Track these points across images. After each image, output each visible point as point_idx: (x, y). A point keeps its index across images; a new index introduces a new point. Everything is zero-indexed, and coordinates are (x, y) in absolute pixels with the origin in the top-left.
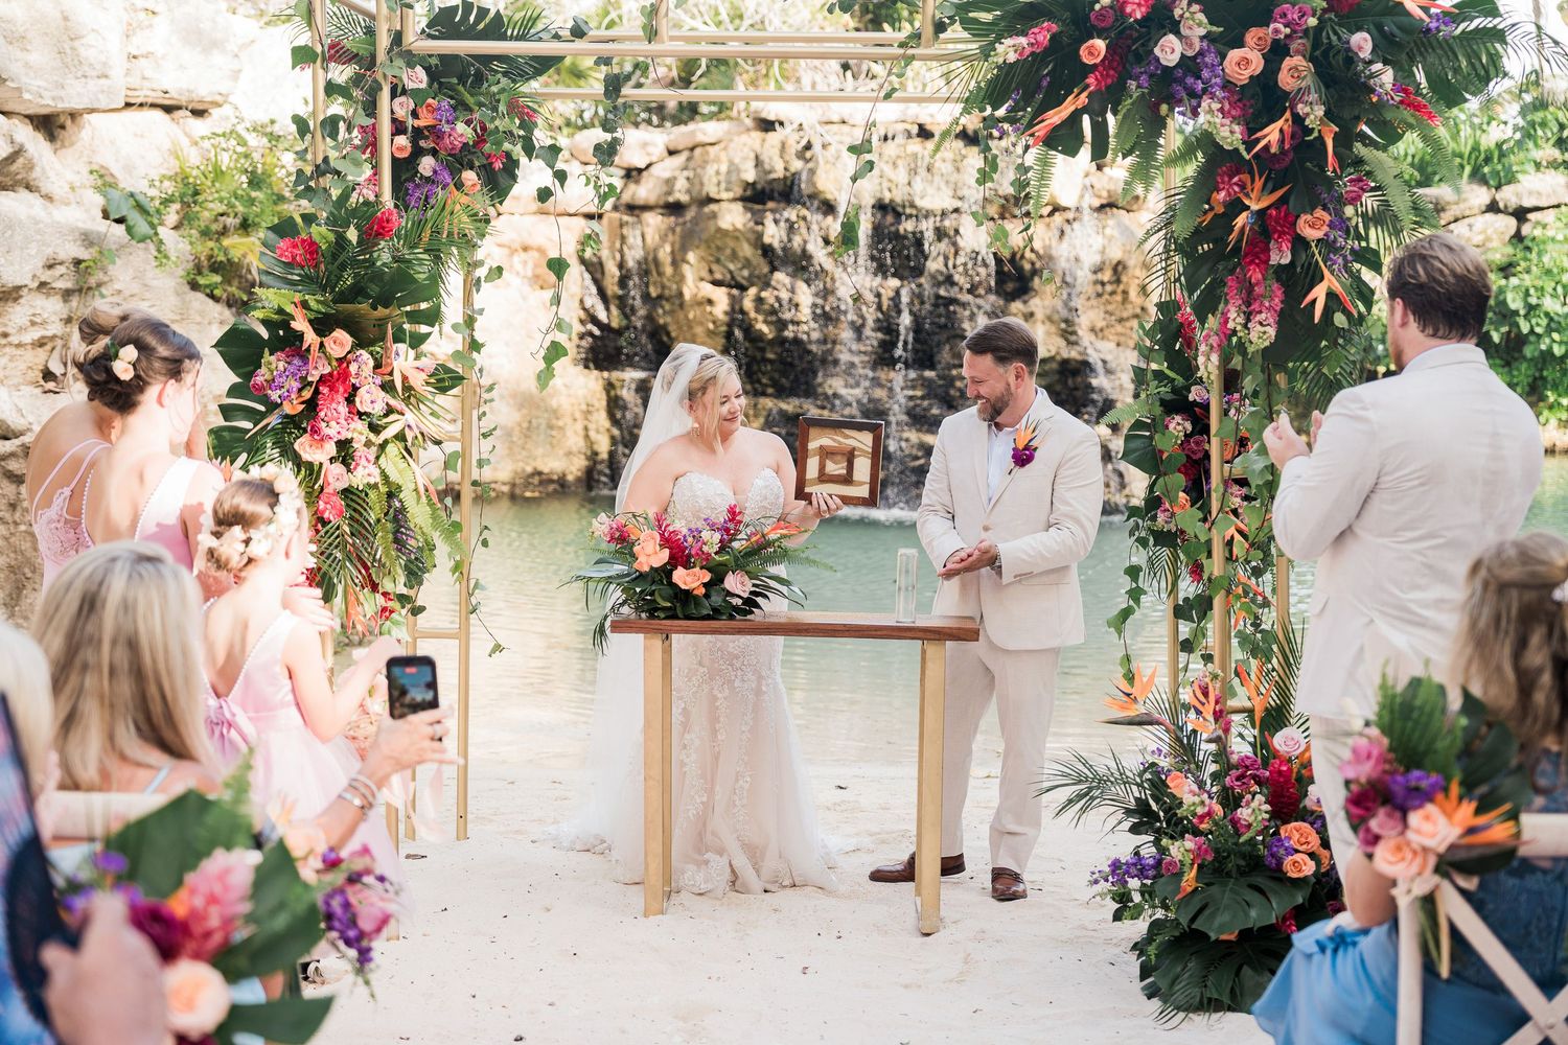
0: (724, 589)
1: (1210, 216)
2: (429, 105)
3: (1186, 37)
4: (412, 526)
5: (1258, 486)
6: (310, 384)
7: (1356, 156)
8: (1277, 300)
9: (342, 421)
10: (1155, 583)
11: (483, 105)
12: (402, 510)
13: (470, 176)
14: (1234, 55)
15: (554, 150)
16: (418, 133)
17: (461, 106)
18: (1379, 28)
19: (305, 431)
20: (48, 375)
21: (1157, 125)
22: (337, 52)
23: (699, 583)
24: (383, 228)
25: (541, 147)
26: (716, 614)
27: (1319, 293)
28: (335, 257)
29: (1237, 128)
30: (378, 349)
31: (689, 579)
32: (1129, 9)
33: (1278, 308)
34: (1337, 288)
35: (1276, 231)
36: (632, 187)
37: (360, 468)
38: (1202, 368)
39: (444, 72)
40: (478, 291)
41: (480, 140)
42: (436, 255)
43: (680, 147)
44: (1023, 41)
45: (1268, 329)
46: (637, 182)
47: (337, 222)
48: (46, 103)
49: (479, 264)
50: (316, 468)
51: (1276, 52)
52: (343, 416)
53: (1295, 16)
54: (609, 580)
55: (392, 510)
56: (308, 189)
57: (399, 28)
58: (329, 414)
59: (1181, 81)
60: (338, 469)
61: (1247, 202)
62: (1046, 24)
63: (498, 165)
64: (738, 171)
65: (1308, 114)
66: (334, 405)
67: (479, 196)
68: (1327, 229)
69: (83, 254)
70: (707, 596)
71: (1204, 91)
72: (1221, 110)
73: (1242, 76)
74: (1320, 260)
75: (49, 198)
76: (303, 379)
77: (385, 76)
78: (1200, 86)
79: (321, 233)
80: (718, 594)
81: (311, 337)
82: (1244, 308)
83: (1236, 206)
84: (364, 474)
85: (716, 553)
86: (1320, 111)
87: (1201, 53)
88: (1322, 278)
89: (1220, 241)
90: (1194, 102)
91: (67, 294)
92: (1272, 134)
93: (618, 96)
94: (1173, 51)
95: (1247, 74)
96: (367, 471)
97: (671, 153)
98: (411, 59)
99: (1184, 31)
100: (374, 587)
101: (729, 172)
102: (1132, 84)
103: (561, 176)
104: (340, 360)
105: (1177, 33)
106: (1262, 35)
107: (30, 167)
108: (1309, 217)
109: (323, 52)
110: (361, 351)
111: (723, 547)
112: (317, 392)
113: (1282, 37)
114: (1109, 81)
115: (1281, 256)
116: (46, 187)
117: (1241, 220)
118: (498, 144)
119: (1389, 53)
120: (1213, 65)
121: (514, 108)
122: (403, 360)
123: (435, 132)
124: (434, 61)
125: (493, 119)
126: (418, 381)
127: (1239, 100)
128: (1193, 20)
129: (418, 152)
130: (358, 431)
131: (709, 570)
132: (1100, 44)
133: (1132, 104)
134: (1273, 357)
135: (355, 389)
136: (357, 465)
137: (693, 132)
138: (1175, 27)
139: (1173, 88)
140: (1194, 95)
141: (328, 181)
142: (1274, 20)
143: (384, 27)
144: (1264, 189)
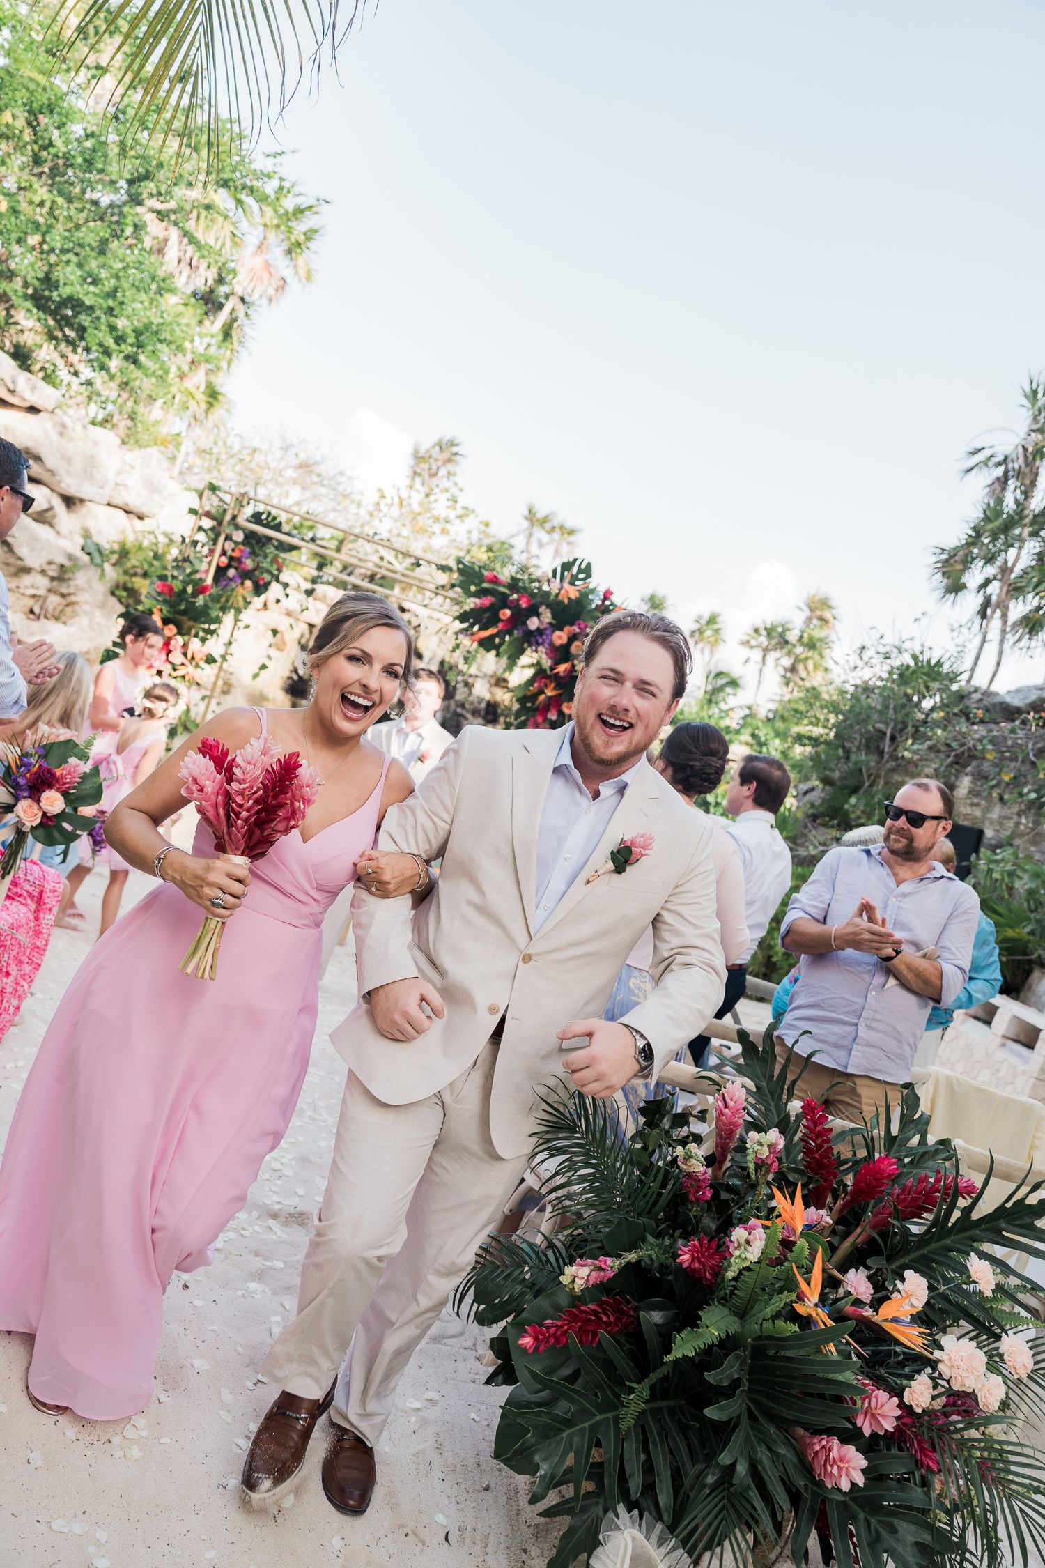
1: (532, 692)
2: (240, 548)
3: (542, 621)
11: (262, 555)
13: (248, 583)
14: (558, 633)
16: (231, 559)
17: (253, 554)
20: (32, 612)
21: (522, 651)
24: (204, 591)
28: (180, 595)
29: (550, 661)
30: (186, 638)
32: (520, 602)
35: (553, 705)
39: (250, 537)
40: (237, 631)
41: (255, 569)
42: (224, 609)
44: (478, 601)
47: (185, 583)
48: (72, 491)
49: (241, 620)
51: (573, 638)
53: (583, 626)
56: (178, 565)
57: (237, 514)
59: (535, 637)
61: (547, 691)
62: (489, 598)
63: (262, 582)
67: (249, 592)
69: (67, 563)
71: (542, 644)
72: (546, 652)
73: (558, 642)
75: (58, 533)
77: (225, 530)
78: (541, 641)
79: (177, 585)
83: (542, 692)
87: (546, 629)
90: (537, 646)
91: (53, 579)
92: (562, 668)
94: (535, 624)
95: (560, 642)
98: (237, 527)
99: (542, 618)
102: (516, 632)
105: (539, 618)
106: (570, 629)
107: (54, 516)
109: (202, 513)
110: (179, 637)
113: (576, 632)
114: (508, 627)
115: (553, 716)
116: (58, 528)
117: (542, 697)
118: (264, 573)
120: (548, 635)
121: (274, 560)
122: (195, 644)
123: (239, 560)
124: (248, 532)
125: (264, 563)
126: (197, 657)
127: (555, 651)
128: (545, 615)
129: (229, 566)
130: (167, 669)
132: (508, 612)
133: (514, 639)
138: (538, 615)
139: (531, 639)
140: (538, 644)
141: (186, 565)
142: (575, 625)
143: (230, 512)
144: (554, 688)
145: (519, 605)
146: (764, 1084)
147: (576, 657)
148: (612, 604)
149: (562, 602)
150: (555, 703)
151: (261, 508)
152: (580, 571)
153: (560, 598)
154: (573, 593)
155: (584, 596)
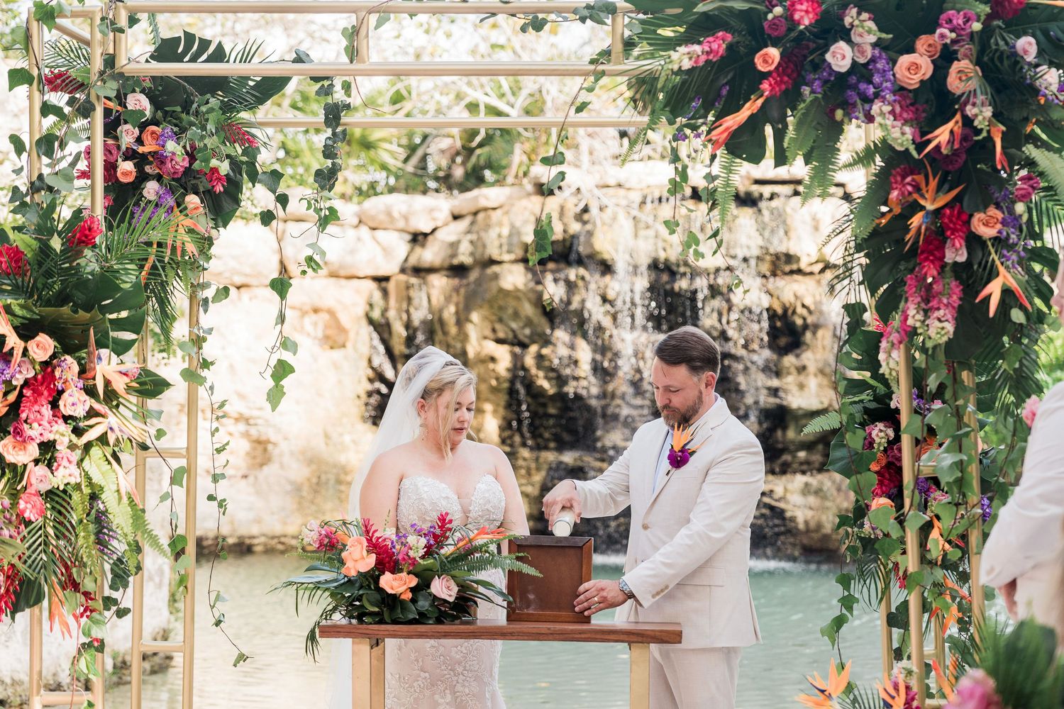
0: (430, 594)
1: (889, 217)
2: (153, 133)
3: (858, 45)
4: (114, 528)
5: (948, 483)
6: (15, 388)
7: (1027, 158)
8: (955, 297)
9: (45, 423)
10: (865, 590)
11: (194, 124)
12: (105, 513)
13: (192, 200)
14: (905, 60)
15: (276, 176)
16: (140, 160)
17: (181, 130)
18: (1046, 33)
19: (9, 433)
21: (836, 131)
22: (64, 81)
23: (405, 588)
24: (86, 236)
25: (264, 173)
26: (422, 619)
27: (994, 290)
28: (40, 264)
29: (907, 129)
30: (84, 355)
31: (395, 584)
32: (797, 16)
33: (956, 305)
34: (1013, 284)
35: (950, 228)
36: (418, 250)
37: (61, 468)
38: (883, 364)
39: (168, 101)
40: (206, 311)
43: (464, 212)
44: (697, 48)
45: (946, 324)
46: (423, 246)
47: (45, 229)
49: (204, 286)
50: (20, 470)
51: (945, 58)
52: (46, 418)
53: (961, 22)
54: (317, 586)
55: (93, 511)
56: (24, 204)
57: (111, 51)
58: (32, 416)
59: (854, 87)
60: (41, 470)
61: (922, 202)
62: (720, 34)
63: (219, 188)
64: (519, 234)
65: (976, 116)
66: (36, 408)
67: (203, 219)
68: (999, 226)
70: (414, 601)
71: (877, 95)
72: (892, 112)
73: (913, 81)
74: (996, 258)
76: (8, 383)
77: (98, 97)
78: (872, 90)
80: (426, 599)
81: (13, 341)
82: (923, 305)
83: (915, 207)
84: (66, 474)
85: (423, 557)
86: (988, 112)
87: (873, 60)
88: (998, 275)
89: (900, 242)
90: (867, 106)
92: (942, 135)
93: (338, 124)
94: (844, 57)
95: (917, 78)
96: (68, 472)
97: (456, 217)
98: (128, 84)
99: (855, 39)
100: (76, 586)
101: (510, 236)
102: (806, 90)
103: (283, 200)
104: (45, 364)
105: (849, 41)
106: (931, 42)
108: (982, 215)
109: (40, 75)
110: (68, 357)
111: (429, 552)
112: (21, 395)
113: (948, 41)
114: (783, 87)
115: (956, 253)
117: (916, 221)
118: (207, 161)
119: (1054, 55)
120: (884, 71)
121: (233, 132)
122: (107, 366)
123: (159, 158)
124: (148, 84)
125: (202, 137)
126: (119, 384)
127: (912, 104)
128: (863, 27)
129: (142, 178)
130: (61, 434)
131: (416, 575)
132: (774, 53)
133: (808, 109)
134: (956, 353)
135: (61, 392)
136: (59, 465)
137: (476, 198)
138: (845, 35)
139: (847, 95)
140: (869, 100)
141: (43, 197)
142: (941, 26)
143: (98, 51)
144: (939, 189)
145: (792, 25)
147: (967, 98)
150: (957, 217)
151: (171, 27)
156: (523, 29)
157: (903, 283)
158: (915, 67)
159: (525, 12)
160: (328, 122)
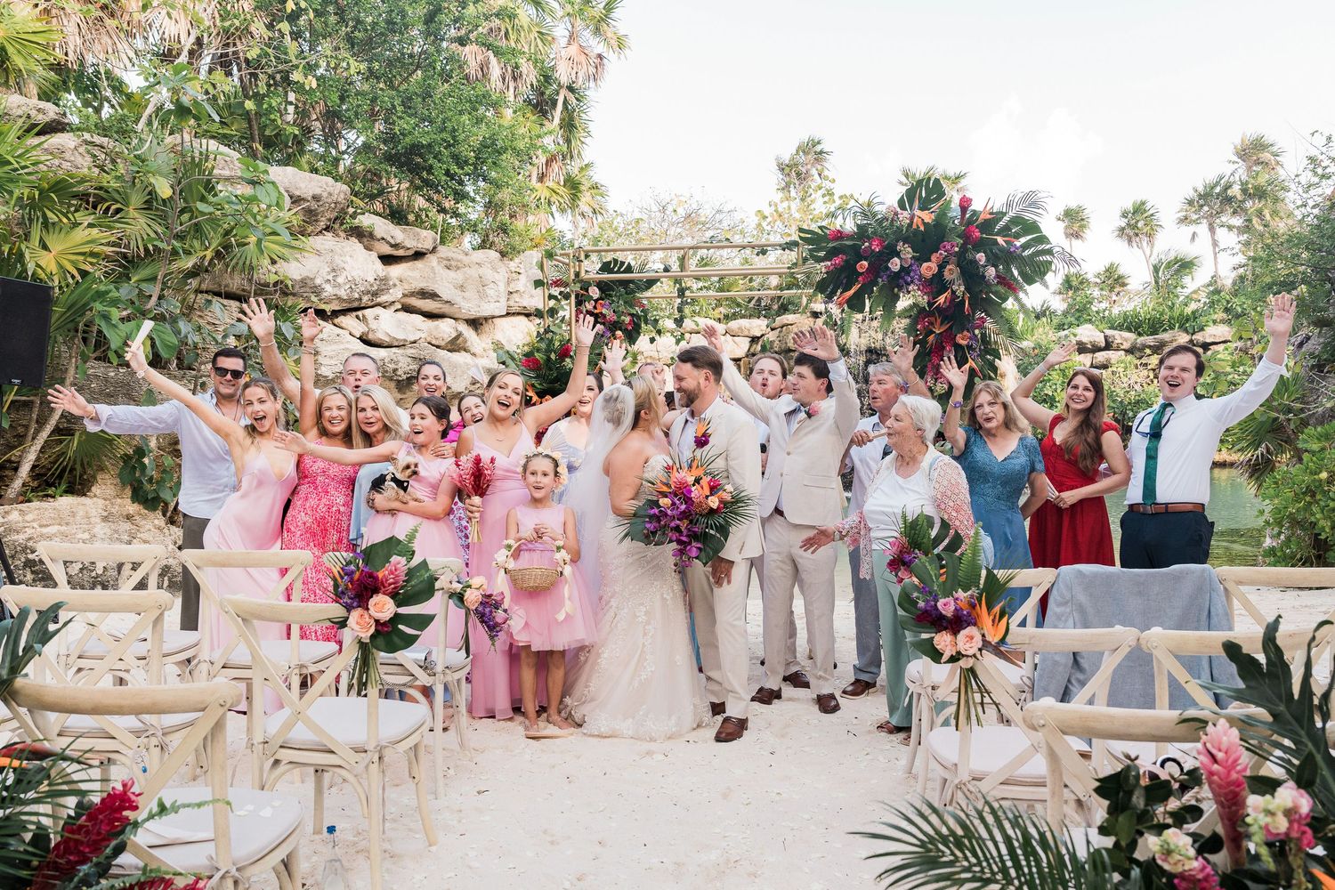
2: (601, 304)
3: (904, 259)
13: (619, 333)
14: (925, 265)
18: (989, 252)
21: (895, 298)
25: (651, 320)
28: (547, 366)
29: (926, 297)
32: (873, 248)
34: (974, 366)
35: (944, 341)
39: (604, 287)
44: (829, 263)
47: (548, 351)
48: (475, 313)
53: (950, 247)
56: (542, 339)
57: (578, 270)
59: (903, 278)
61: (934, 329)
62: (841, 256)
63: (630, 328)
65: (957, 290)
68: (968, 340)
71: (912, 282)
72: (919, 289)
73: (929, 274)
74: (967, 354)
75: (474, 355)
77: (573, 290)
78: (910, 279)
79: (541, 356)
86: (962, 288)
87: (910, 265)
90: (908, 287)
92: (941, 299)
93: (684, 297)
94: (897, 265)
95: (931, 273)
97: (773, 329)
99: (902, 256)
102: (880, 280)
105: (899, 256)
106: (937, 257)
107: (465, 341)
108: (962, 335)
109: (547, 282)
113: (944, 256)
114: (870, 278)
116: (473, 350)
117: (932, 337)
119: (993, 260)
120: (916, 270)
121: (634, 303)
123: (603, 315)
124: (598, 283)
127: (928, 285)
128: (906, 251)
138: (898, 254)
139: (898, 282)
140: (908, 284)
141: (549, 335)
142: (939, 249)
143: (572, 270)
144: (942, 324)
145: (873, 251)
146: (1282, 708)
147: (952, 283)
148: (974, 212)
149: (917, 229)
150: (948, 337)
152: (929, 192)
153: (914, 226)
154: (928, 217)
155: (942, 214)
156: (758, 255)
157: (926, 366)
158: (929, 268)
159: (758, 246)
160: (679, 296)
